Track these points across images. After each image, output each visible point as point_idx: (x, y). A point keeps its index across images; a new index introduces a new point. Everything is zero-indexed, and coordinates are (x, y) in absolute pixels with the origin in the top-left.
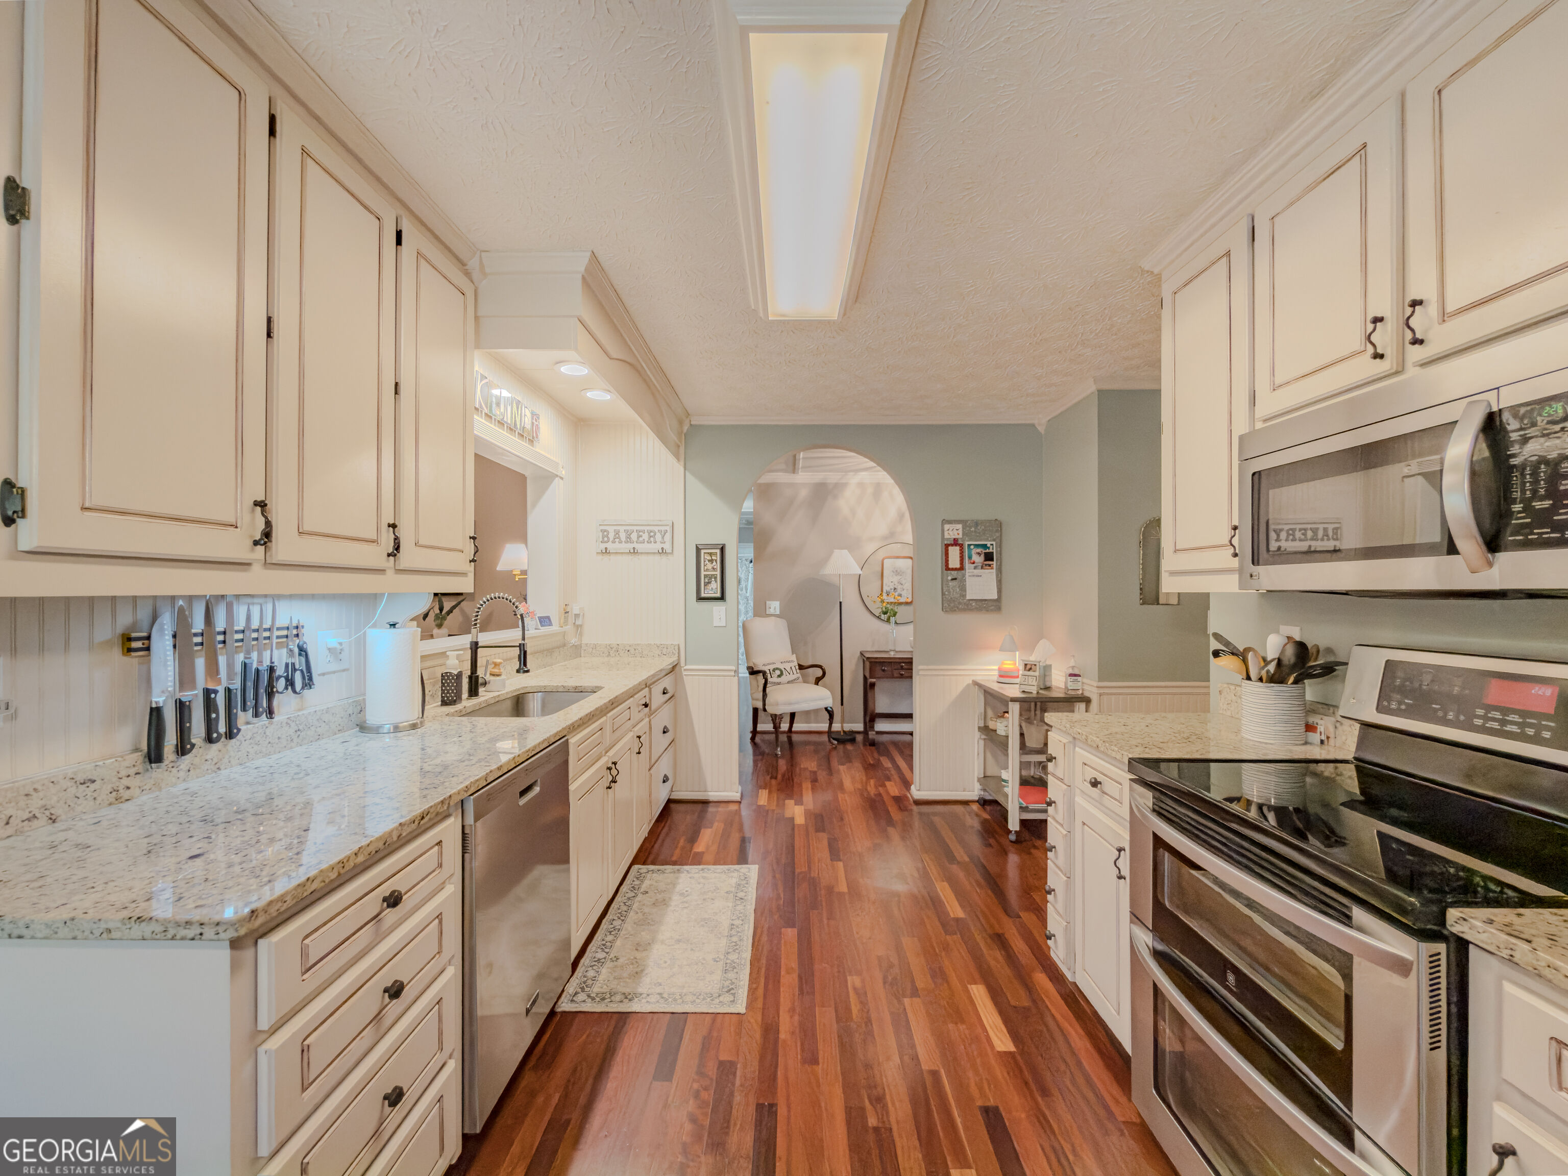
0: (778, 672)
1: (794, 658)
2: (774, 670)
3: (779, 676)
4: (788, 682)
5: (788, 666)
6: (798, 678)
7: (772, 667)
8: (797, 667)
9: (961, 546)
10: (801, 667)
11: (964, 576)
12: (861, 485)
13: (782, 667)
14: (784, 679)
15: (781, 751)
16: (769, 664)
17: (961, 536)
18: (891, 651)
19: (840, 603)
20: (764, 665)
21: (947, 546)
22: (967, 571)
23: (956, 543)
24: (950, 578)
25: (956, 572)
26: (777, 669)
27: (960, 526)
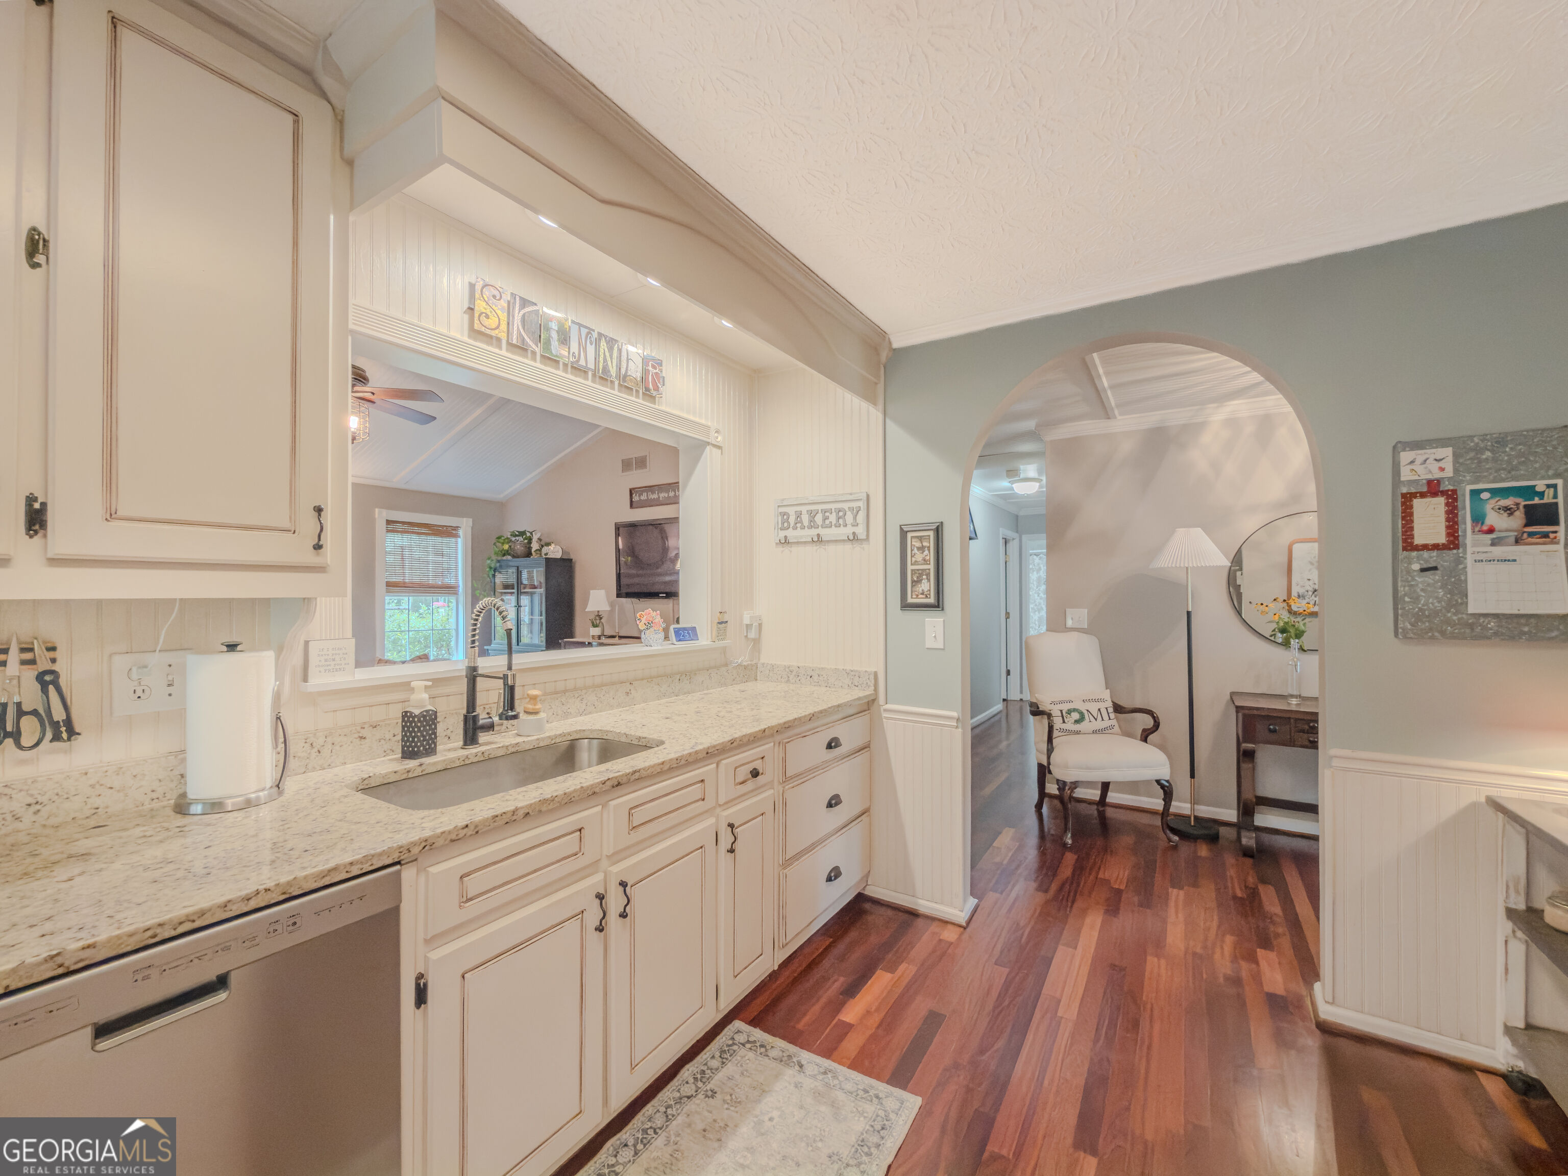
0: (1076, 716)
1: (1106, 695)
2: (1069, 712)
3: (1077, 722)
4: (1094, 732)
5: (1094, 709)
6: (1112, 727)
7: (1065, 707)
8: (1111, 710)
9: (1452, 497)
10: (1118, 709)
11: (1459, 561)
12: (1232, 423)
13: (1083, 708)
14: (1085, 726)
15: (1072, 837)
16: (1061, 702)
17: (1449, 472)
18: (1292, 696)
19: (1189, 613)
20: (1052, 703)
21: (1407, 500)
22: (1470, 550)
23: (1433, 489)
24: (1416, 567)
25: (1435, 553)
26: (1075, 710)
27: (1447, 452)
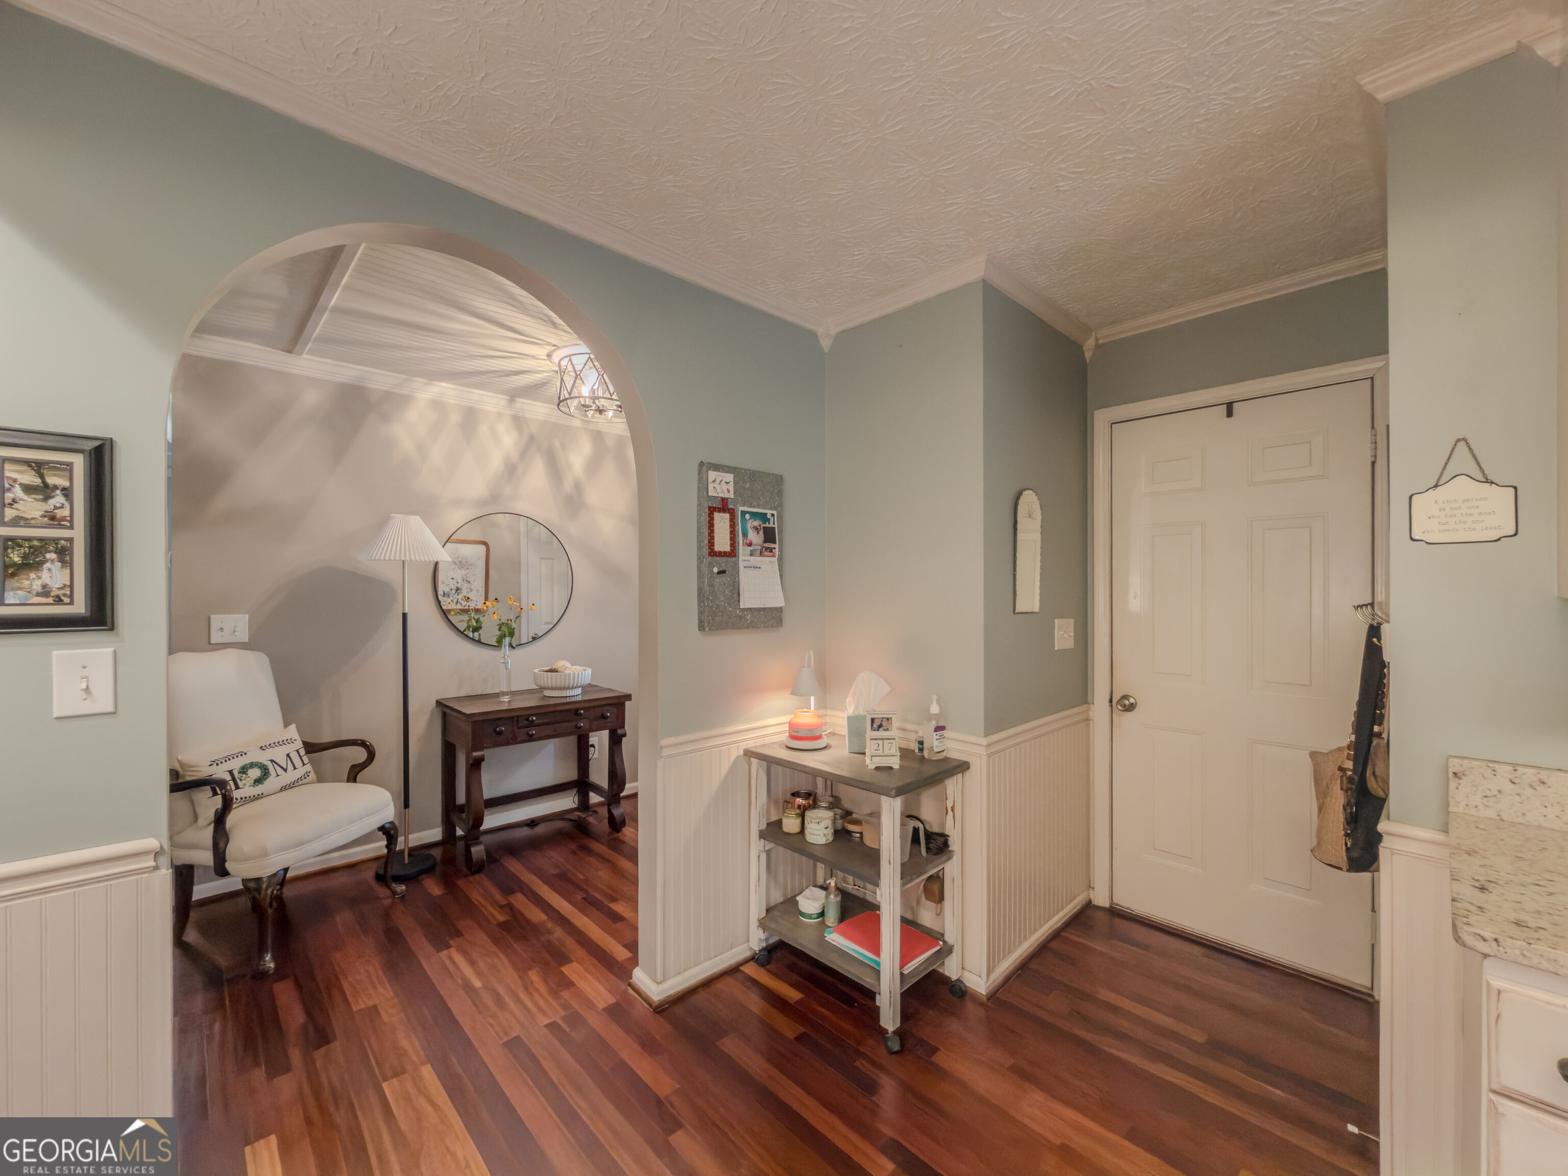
0: (255, 773)
1: (292, 732)
2: (244, 770)
3: (258, 781)
4: (284, 789)
5: (279, 754)
6: (307, 774)
7: (236, 765)
8: (302, 752)
9: (732, 513)
10: (311, 748)
11: (736, 565)
13: (263, 758)
14: (272, 783)
15: (274, 958)
16: (227, 759)
17: (731, 495)
18: (504, 694)
19: (405, 616)
20: (213, 763)
21: (712, 510)
22: (741, 558)
23: (724, 506)
24: (716, 570)
25: (724, 559)
26: (252, 765)
27: (730, 477)
